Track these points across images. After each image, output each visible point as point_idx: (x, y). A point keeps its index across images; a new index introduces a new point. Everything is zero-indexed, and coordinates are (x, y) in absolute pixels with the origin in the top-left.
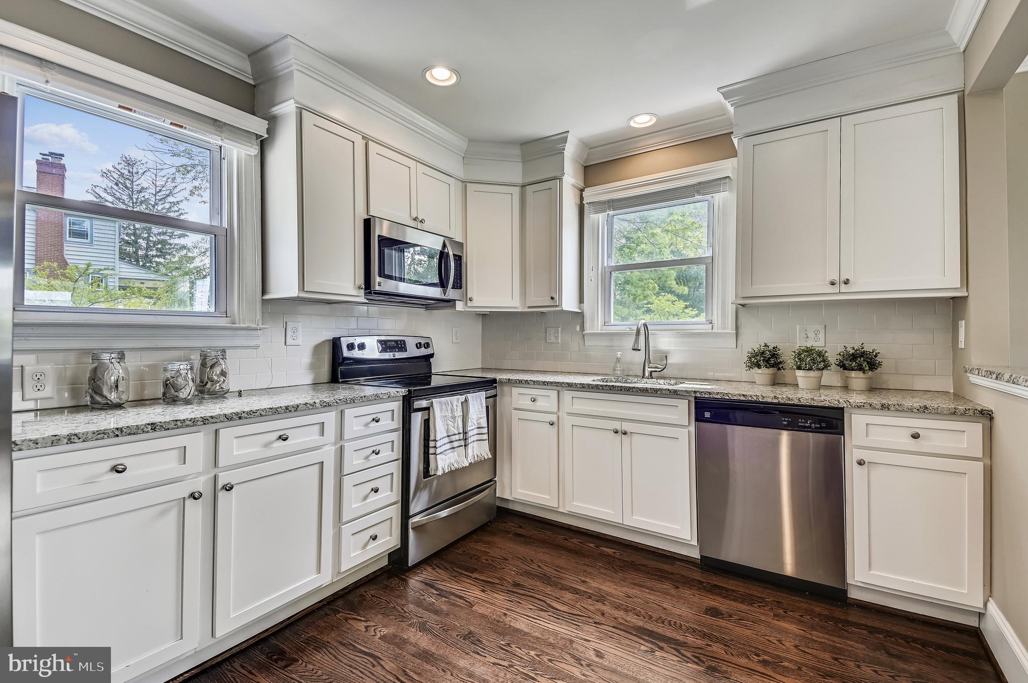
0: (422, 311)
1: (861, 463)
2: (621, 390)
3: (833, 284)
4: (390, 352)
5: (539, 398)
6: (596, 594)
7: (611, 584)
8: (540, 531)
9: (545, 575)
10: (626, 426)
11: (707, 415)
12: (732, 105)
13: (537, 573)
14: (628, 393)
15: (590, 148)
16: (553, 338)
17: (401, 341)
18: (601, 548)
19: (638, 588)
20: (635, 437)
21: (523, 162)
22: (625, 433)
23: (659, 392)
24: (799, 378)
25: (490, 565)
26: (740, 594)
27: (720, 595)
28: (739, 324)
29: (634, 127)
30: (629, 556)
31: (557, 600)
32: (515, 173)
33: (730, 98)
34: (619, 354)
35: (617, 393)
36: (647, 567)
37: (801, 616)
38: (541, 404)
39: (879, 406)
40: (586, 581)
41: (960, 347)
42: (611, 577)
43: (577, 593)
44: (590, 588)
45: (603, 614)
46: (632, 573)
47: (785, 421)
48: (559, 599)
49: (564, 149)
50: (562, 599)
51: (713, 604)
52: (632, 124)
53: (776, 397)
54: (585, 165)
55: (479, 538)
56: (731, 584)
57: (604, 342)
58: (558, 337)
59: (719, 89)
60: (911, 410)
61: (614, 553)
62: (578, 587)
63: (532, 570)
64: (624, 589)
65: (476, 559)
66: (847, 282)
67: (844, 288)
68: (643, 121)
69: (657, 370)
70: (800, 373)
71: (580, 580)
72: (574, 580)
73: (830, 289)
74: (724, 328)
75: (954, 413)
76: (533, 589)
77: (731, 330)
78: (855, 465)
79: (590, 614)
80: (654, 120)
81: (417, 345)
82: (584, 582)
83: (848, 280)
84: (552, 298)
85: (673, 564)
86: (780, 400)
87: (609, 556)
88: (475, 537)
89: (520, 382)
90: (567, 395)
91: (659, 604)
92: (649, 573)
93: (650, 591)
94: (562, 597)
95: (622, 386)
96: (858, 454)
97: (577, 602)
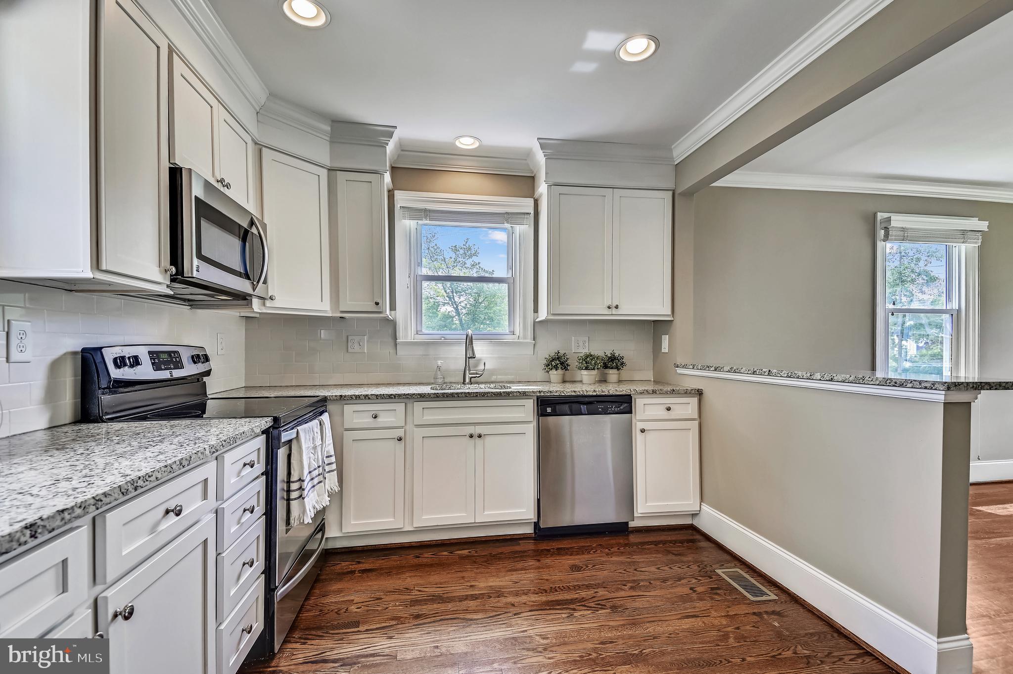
0: (185, 309)
1: (643, 431)
2: (477, 396)
3: (609, 308)
4: (166, 369)
5: (381, 414)
6: (492, 591)
7: (495, 579)
8: (384, 559)
9: (434, 596)
10: (479, 430)
11: (549, 410)
12: (545, 156)
13: (425, 598)
14: (483, 398)
15: (402, 150)
16: (356, 346)
17: (175, 352)
18: (455, 553)
19: (514, 573)
20: (488, 440)
21: (332, 142)
22: (480, 436)
23: (511, 395)
24: (584, 376)
25: (368, 611)
26: (577, 549)
27: (567, 554)
28: (535, 336)
29: (457, 146)
30: (483, 551)
31: (467, 612)
32: (322, 153)
33: (545, 149)
34: (439, 363)
35: (473, 399)
36: (505, 554)
37: (618, 549)
38: (385, 419)
39: (651, 392)
40: (473, 585)
41: (663, 351)
42: (487, 573)
43: (477, 598)
44: (481, 589)
45: (513, 605)
46: (498, 563)
47: (600, 408)
48: (467, 610)
49: (387, 144)
50: (470, 609)
51: (571, 562)
52: (457, 143)
53: (594, 390)
54: (393, 166)
55: (324, 590)
56: (565, 544)
57: (419, 351)
58: (364, 346)
59: (538, 139)
60: (666, 393)
61: (469, 552)
62: (474, 593)
63: (417, 596)
64: (507, 578)
65: (345, 612)
66: (617, 307)
67: (614, 311)
68: (466, 143)
69: (477, 375)
70: (585, 372)
71: (467, 586)
72: (463, 589)
73: (607, 312)
74: (525, 338)
75: (686, 393)
76: (437, 613)
77: (529, 340)
78: (638, 432)
79: (506, 610)
80: (477, 144)
81: (192, 357)
82: (471, 586)
83: (617, 305)
84: (377, 304)
85: (519, 544)
86: (597, 392)
87: (467, 557)
88: (317, 591)
89: (358, 397)
90: (418, 406)
91: (540, 578)
92: (510, 558)
93: (525, 571)
94: (469, 607)
95: (477, 393)
96: (640, 425)
97: (484, 605)
